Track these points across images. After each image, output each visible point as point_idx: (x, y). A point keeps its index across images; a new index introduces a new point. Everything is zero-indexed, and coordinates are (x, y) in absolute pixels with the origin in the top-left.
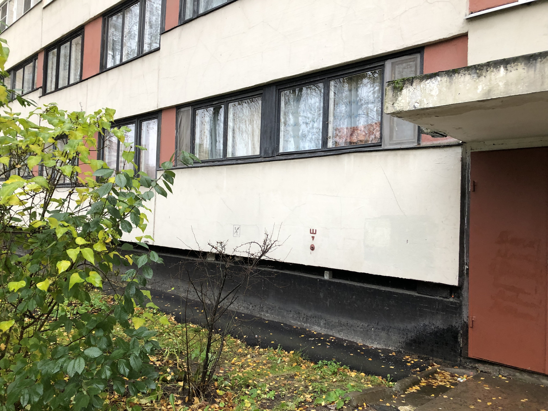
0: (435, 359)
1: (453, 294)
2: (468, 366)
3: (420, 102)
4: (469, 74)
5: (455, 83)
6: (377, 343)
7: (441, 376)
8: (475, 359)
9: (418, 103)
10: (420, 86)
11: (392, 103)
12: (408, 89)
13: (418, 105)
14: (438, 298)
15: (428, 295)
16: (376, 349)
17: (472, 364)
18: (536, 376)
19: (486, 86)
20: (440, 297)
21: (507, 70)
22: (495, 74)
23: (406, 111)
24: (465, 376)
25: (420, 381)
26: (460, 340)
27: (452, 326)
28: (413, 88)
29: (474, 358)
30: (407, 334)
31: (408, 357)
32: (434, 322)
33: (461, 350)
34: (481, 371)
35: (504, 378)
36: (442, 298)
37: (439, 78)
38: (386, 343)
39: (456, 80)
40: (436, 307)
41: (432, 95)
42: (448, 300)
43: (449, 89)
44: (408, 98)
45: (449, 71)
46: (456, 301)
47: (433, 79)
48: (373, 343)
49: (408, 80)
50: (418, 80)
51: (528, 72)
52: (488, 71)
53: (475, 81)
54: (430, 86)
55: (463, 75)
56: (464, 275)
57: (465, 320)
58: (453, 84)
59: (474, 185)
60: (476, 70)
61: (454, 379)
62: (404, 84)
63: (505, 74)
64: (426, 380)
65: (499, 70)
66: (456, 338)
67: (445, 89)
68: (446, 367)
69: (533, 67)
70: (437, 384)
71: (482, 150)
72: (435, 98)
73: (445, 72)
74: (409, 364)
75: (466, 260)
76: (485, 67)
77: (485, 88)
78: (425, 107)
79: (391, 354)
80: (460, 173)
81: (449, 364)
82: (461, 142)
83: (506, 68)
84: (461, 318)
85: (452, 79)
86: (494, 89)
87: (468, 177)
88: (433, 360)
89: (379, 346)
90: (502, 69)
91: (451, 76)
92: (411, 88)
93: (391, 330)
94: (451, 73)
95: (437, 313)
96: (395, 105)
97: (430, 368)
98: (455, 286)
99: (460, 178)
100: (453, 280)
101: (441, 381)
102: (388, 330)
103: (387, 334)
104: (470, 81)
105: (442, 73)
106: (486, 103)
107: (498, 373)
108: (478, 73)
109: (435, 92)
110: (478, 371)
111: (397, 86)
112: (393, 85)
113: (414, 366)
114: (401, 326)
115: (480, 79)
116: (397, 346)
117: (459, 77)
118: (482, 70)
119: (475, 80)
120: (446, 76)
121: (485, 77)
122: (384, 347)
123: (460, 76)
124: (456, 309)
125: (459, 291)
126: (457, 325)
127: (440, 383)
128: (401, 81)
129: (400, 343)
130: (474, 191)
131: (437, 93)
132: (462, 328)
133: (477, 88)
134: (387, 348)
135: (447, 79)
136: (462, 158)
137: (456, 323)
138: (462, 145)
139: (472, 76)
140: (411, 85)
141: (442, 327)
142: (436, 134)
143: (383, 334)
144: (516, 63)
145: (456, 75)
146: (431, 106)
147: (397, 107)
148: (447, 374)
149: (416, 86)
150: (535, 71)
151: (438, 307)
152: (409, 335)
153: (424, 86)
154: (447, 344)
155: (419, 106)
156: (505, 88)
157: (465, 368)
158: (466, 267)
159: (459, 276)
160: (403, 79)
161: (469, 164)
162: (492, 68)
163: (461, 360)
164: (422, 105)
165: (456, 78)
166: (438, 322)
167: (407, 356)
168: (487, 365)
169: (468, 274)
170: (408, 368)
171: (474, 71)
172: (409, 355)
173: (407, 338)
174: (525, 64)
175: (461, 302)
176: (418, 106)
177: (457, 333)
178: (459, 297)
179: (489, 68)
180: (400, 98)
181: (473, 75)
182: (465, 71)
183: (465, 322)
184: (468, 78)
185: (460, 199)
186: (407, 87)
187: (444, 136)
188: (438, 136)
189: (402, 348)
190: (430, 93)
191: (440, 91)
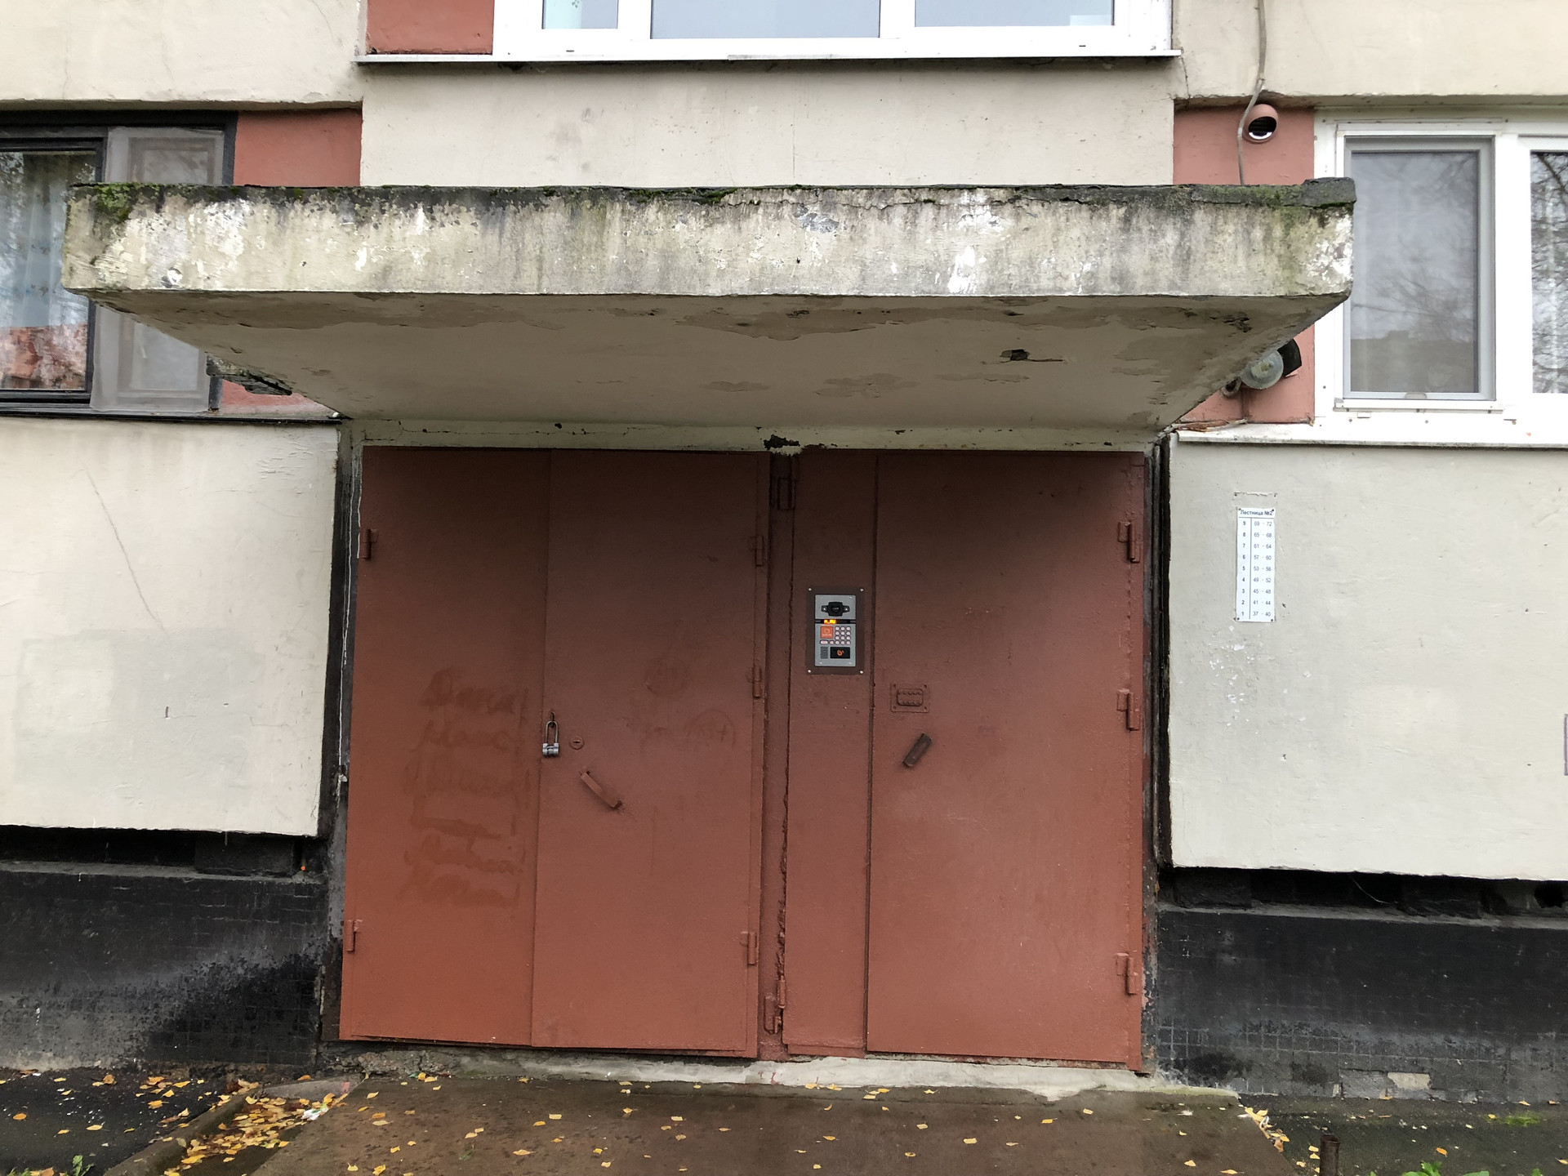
0: (242, 1068)
1: (304, 862)
2: (339, 1067)
3: (186, 270)
4: (334, 211)
5: (293, 229)
6: (50, 1054)
7: (255, 1116)
8: (358, 1042)
9: (179, 272)
10: (187, 218)
11: (89, 258)
12: (145, 221)
13: (179, 277)
14: (258, 878)
15: (231, 873)
16: (51, 1074)
17: (349, 1059)
18: (509, 1056)
19: (377, 253)
20: (266, 874)
21: (433, 219)
22: (403, 224)
23: (136, 292)
24: (327, 1099)
25: (185, 1150)
26: (320, 994)
27: (297, 957)
28: (161, 221)
29: (355, 1039)
30: (156, 1006)
31: (158, 1079)
32: (245, 955)
33: (321, 1025)
34: (373, 1074)
35: (430, 1079)
36: (270, 879)
37: (246, 206)
38: (83, 1048)
39: (297, 221)
40: (250, 907)
41: (223, 254)
42: (289, 881)
43: (275, 244)
44: (143, 249)
45: (276, 189)
46: (311, 882)
47: (228, 205)
48: (38, 1057)
49: (147, 190)
50: (181, 201)
51: (483, 235)
52: (383, 212)
53: (348, 233)
54: (217, 223)
55: (315, 208)
56: (336, 803)
57: (335, 934)
58: (288, 232)
59: (370, 544)
60: (354, 201)
61: (293, 1117)
62: (133, 202)
63: (427, 228)
64: (204, 1142)
65: (412, 216)
66: (307, 989)
67: (263, 243)
68: (273, 1085)
69: (498, 225)
70: (239, 1146)
71: (393, 444)
72: (232, 265)
73: (264, 191)
74: (157, 1104)
75: (344, 758)
76: (377, 200)
77: (374, 260)
78: (201, 286)
79: (98, 1084)
80: (333, 505)
81: (283, 1073)
82: (335, 414)
83: (429, 211)
84: (325, 928)
85: (286, 216)
86: (400, 267)
87: (355, 517)
88: (236, 1070)
89: (57, 1065)
90: (420, 214)
91: (282, 205)
92: (156, 221)
93: (102, 1004)
94: (284, 196)
95: (256, 923)
96: (101, 265)
97: (225, 1098)
98: (310, 838)
99: (332, 520)
100: (303, 822)
101: (252, 1135)
102: (93, 1006)
103: (90, 1018)
104: (337, 230)
105: (257, 191)
106: (379, 303)
107: (416, 1069)
108: (357, 213)
109: (233, 245)
110: (364, 1074)
111: (110, 204)
112: (95, 198)
113: (171, 1107)
114: (138, 983)
115: (363, 230)
116: (122, 1052)
117: (306, 214)
118: (369, 205)
119: (349, 230)
120: (269, 203)
121: (376, 226)
122: (77, 1064)
123: (307, 212)
124: (310, 904)
125: (322, 850)
126: (312, 952)
127: (250, 1142)
128: (122, 191)
129: (131, 1038)
130: (369, 558)
131: (240, 251)
132: (327, 956)
133: (353, 255)
134: (87, 1064)
135: (270, 212)
136: (338, 462)
137: (309, 947)
138: (340, 423)
139: (340, 219)
140: (158, 212)
141: (267, 966)
142: (256, 382)
143: (75, 1022)
144: (454, 206)
145: (298, 206)
146: (219, 286)
147: (107, 274)
148: (275, 1107)
149: (174, 214)
150: (501, 236)
151: (259, 905)
152: (165, 1008)
153: (199, 220)
154: (279, 1015)
155: (182, 281)
156: (426, 267)
157: (328, 1074)
158: (342, 778)
159: (321, 808)
160: (130, 186)
161: (357, 481)
162: (395, 206)
163: (319, 1054)
164: (191, 280)
165: (296, 216)
166: (257, 950)
167: (155, 1075)
168: (389, 1053)
169: (345, 797)
170: (150, 1118)
171: (346, 203)
172: (162, 1073)
173: (156, 1018)
174: (478, 212)
175: (326, 883)
176: (177, 281)
177: (311, 974)
178: (319, 869)
179: (387, 204)
180: (117, 247)
181: (344, 216)
182: (323, 199)
183: (335, 940)
184: (329, 220)
185: (329, 582)
186: (142, 214)
187: (280, 389)
188: (265, 389)
189: (139, 1054)
190: (217, 247)
191: (249, 245)
